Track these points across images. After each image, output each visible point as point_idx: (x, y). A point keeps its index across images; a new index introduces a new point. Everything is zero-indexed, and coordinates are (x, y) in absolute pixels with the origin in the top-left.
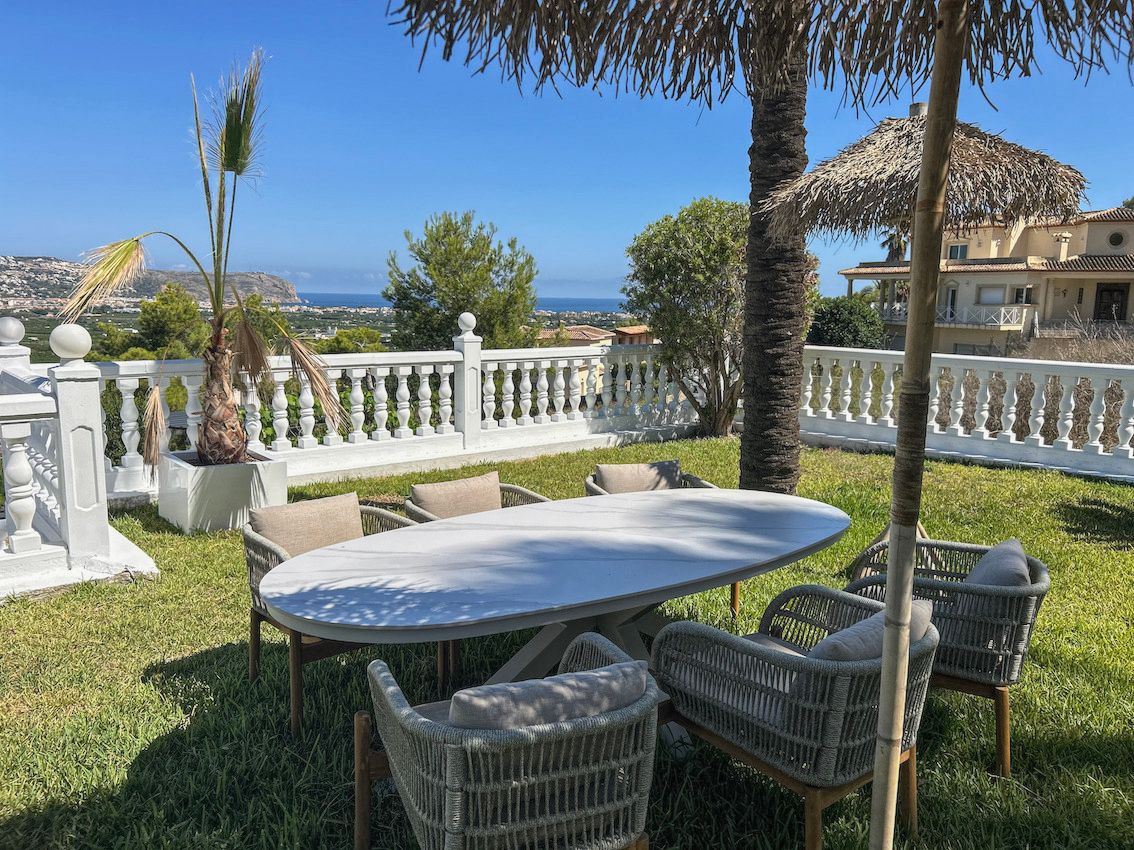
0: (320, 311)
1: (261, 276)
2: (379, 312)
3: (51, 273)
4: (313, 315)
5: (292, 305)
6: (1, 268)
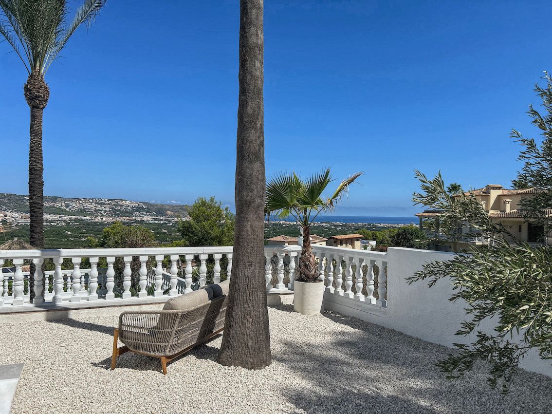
6: (101, 204)
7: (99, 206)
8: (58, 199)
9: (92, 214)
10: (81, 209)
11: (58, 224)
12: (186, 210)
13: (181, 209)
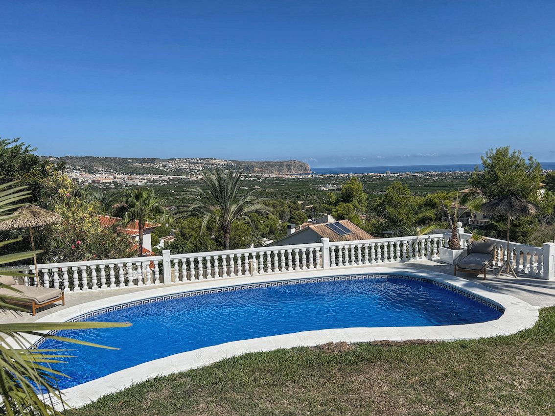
0: (321, 177)
1: (295, 162)
2: (348, 176)
3: (213, 164)
4: (318, 178)
5: (308, 174)
6: (195, 163)
7: (193, 165)
8: (156, 160)
9: (187, 174)
10: (176, 169)
11: (160, 184)
12: (272, 166)
13: (268, 166)
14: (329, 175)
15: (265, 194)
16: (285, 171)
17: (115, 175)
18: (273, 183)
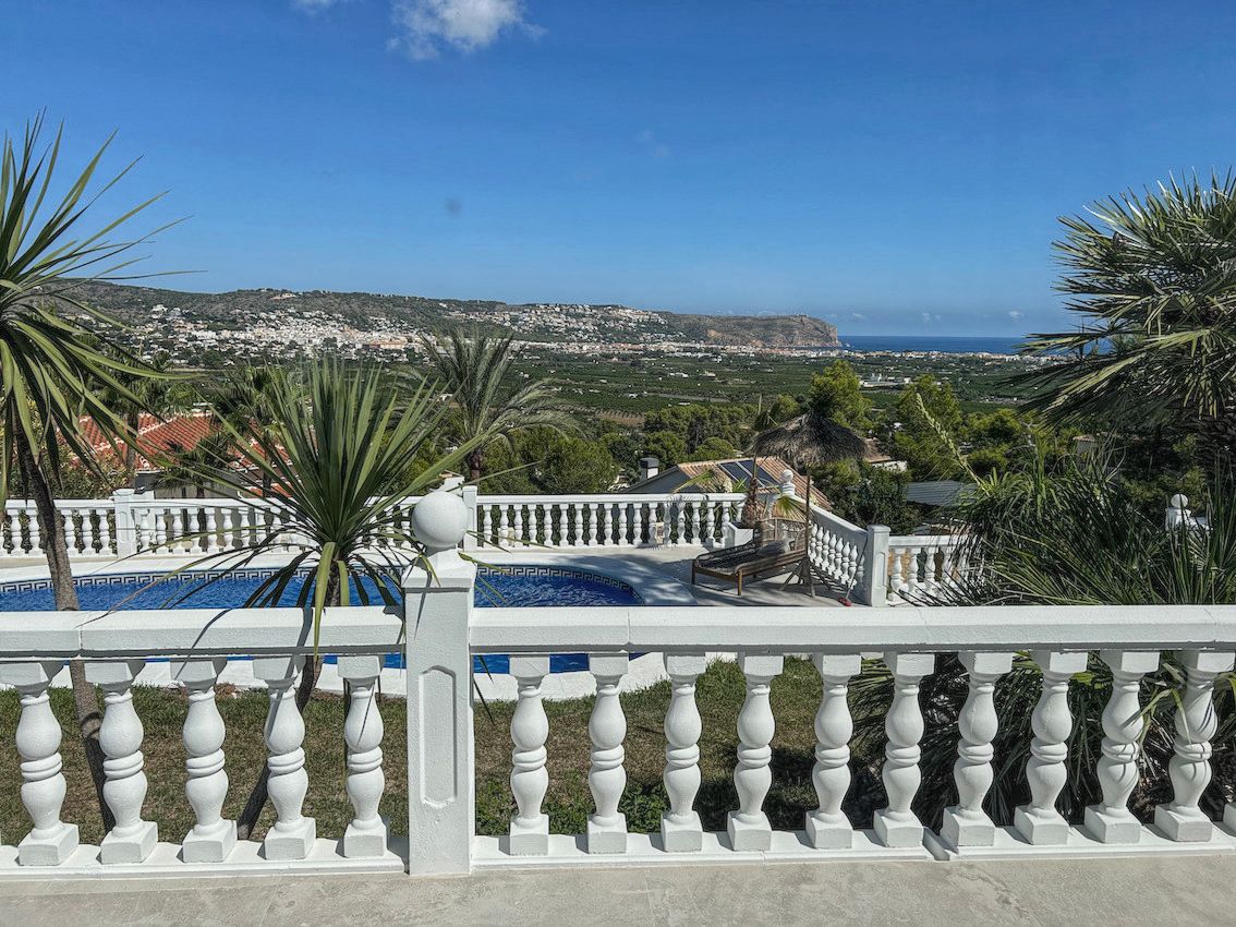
0: (862, 356)
1: (804, 319)
2: (927, 356)
3: (617, 320)
4: (854, 360)
5: (833, 349)
6: (578, 316)
7: (574, 321)
8: (498, 307)
9: (560, 338)
10: (539, 327)
12: (749, 327)
13: (739, 326)
14: (881, 353)
15: (726, 390)
16: (779, 338)
17: (410, 334)
18: (746, 367)
